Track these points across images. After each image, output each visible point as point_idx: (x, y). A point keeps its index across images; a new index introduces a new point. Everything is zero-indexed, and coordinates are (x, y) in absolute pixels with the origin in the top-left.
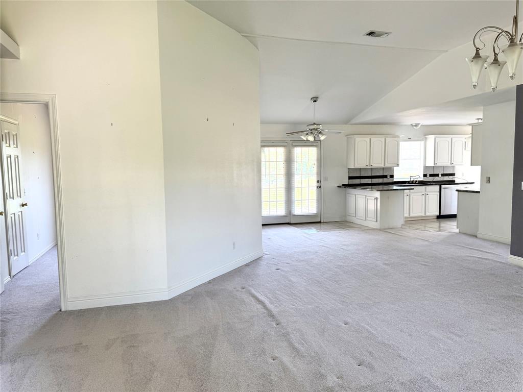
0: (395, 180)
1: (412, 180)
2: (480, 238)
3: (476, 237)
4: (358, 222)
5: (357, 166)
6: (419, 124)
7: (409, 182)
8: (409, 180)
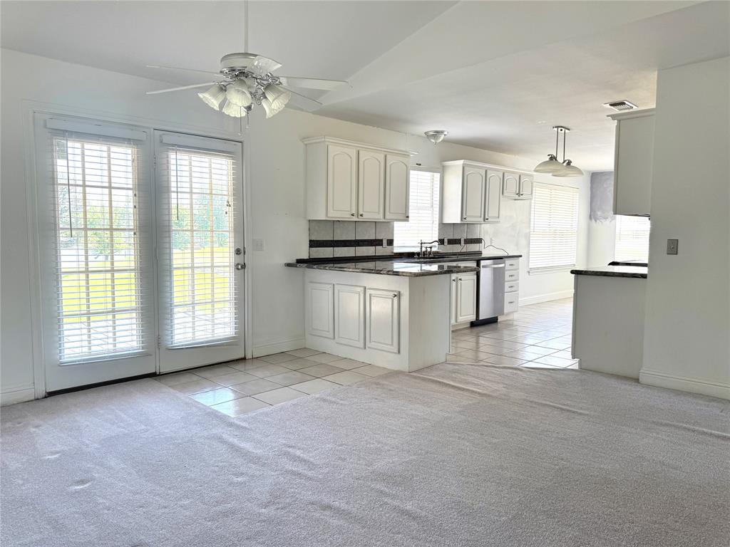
0: (396, 250)
1: (424, 249)
2: (648, 386)
3: (637, 380)
4: (343, 352)
5: (333, 215)
6: (442, 132)
7: (418, 254)
8: (417, 250)
